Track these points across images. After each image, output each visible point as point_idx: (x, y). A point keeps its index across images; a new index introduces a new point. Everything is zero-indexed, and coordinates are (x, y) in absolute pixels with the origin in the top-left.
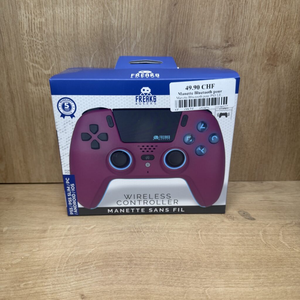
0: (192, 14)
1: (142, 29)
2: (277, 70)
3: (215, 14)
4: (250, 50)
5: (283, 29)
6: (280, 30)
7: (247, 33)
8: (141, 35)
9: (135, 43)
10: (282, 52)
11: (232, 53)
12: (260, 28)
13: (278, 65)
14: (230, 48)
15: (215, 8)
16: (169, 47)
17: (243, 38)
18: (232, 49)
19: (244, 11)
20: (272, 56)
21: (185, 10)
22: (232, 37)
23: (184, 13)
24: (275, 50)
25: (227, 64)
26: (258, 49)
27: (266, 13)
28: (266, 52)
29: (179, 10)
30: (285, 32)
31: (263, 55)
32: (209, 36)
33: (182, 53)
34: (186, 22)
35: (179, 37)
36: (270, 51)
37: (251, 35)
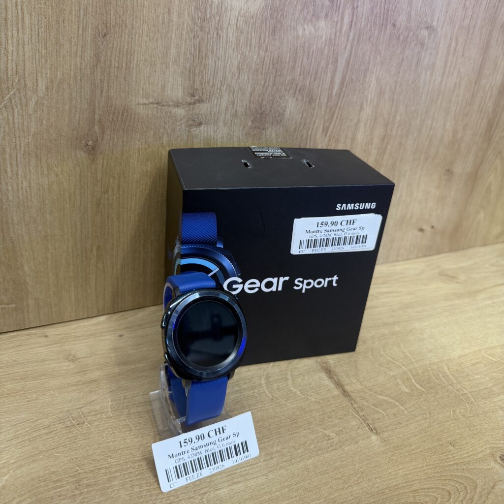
0: (134, 50)
1: (46, 74)
2: (265, 135)
3: (172, 53)
4: (227, 107)
5: (272, 76)
6: (268, 79)
7: (221, 81)
8: (46, 85)
9: (36, 99)
10: (272, 109)
11: (201, 112)
12: (241, 74)
13: (268, 128)
14: (198, 105)
15: (171, 43)
16: (99, 104)
17: (217, 89)
18: (200, 107)
19: (216, 49)
20: (259, 116)
21: (122, 44)
22: (200, 87)
23: (120, 49)
24: (263, 106)
25: (195, 129)
26: (238, 105)
27: (247, 53)
28: (250, 111)
29: (111, 44)
30: (275, 80)
31: (245, 114)
32: (163, 88)
33: (121, 112)
34: (124, 65)
35: (115, 88)
36: (255, 108)
37: (227, 85)
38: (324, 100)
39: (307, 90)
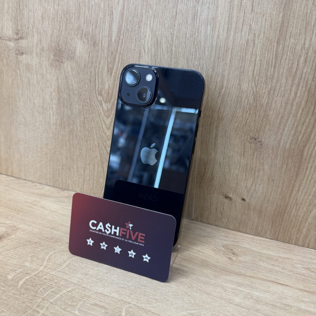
4: (37, 44)
6: (62, 25)
7: (33, 26)
10: (66, 48)
11: (22, 46)
13: (65, 62)
17: (30, 31)
18: (22, 42)
20: (58, 52)
22: (21, 29)
24: (60, 45)
26: (44, 43)
28: (52, 47)
31: (49, 49)
36: (55, 46)
37: (36, 28)
38: (106, 45)
39: (90, 35)
